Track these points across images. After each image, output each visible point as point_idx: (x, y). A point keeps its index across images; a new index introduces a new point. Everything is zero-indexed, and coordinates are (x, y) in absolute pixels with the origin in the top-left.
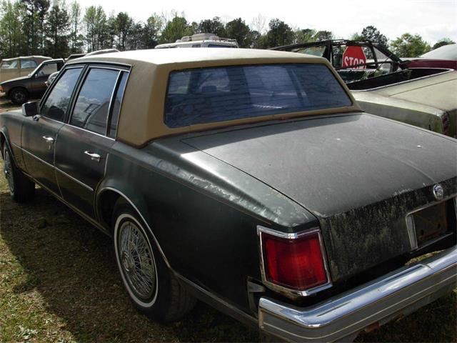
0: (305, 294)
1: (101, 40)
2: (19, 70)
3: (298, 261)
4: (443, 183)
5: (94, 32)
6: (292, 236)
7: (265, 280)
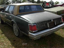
0: (34, 32)
1: (13, 2)
2: (2, 7)
3: (33, 28)
4: (53, 19)
5: (13, 1)
6: (32, 25)
7: (29, 30)
